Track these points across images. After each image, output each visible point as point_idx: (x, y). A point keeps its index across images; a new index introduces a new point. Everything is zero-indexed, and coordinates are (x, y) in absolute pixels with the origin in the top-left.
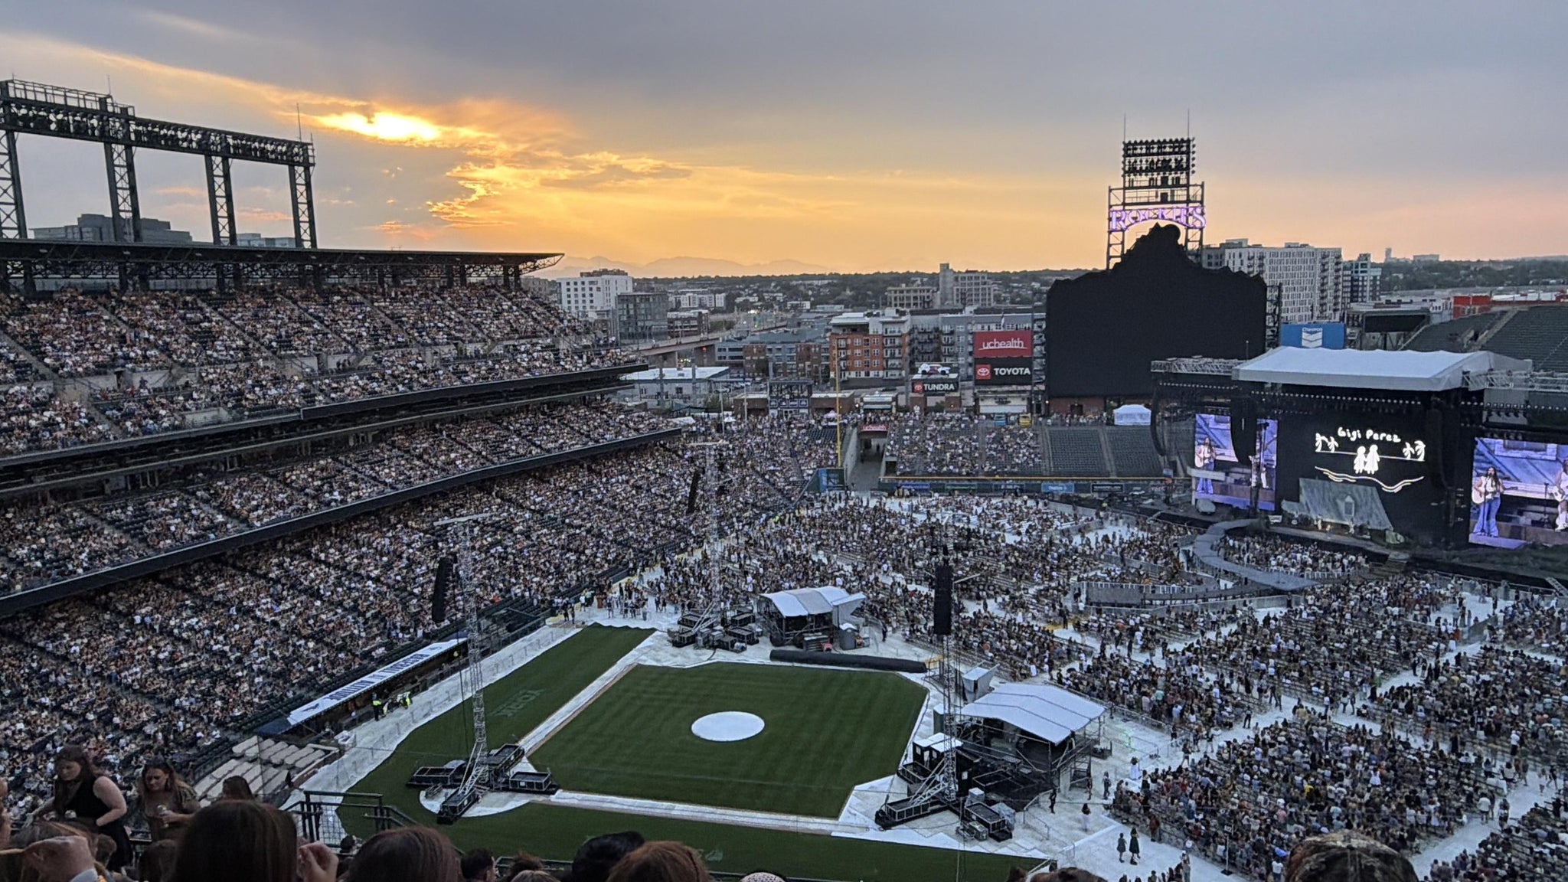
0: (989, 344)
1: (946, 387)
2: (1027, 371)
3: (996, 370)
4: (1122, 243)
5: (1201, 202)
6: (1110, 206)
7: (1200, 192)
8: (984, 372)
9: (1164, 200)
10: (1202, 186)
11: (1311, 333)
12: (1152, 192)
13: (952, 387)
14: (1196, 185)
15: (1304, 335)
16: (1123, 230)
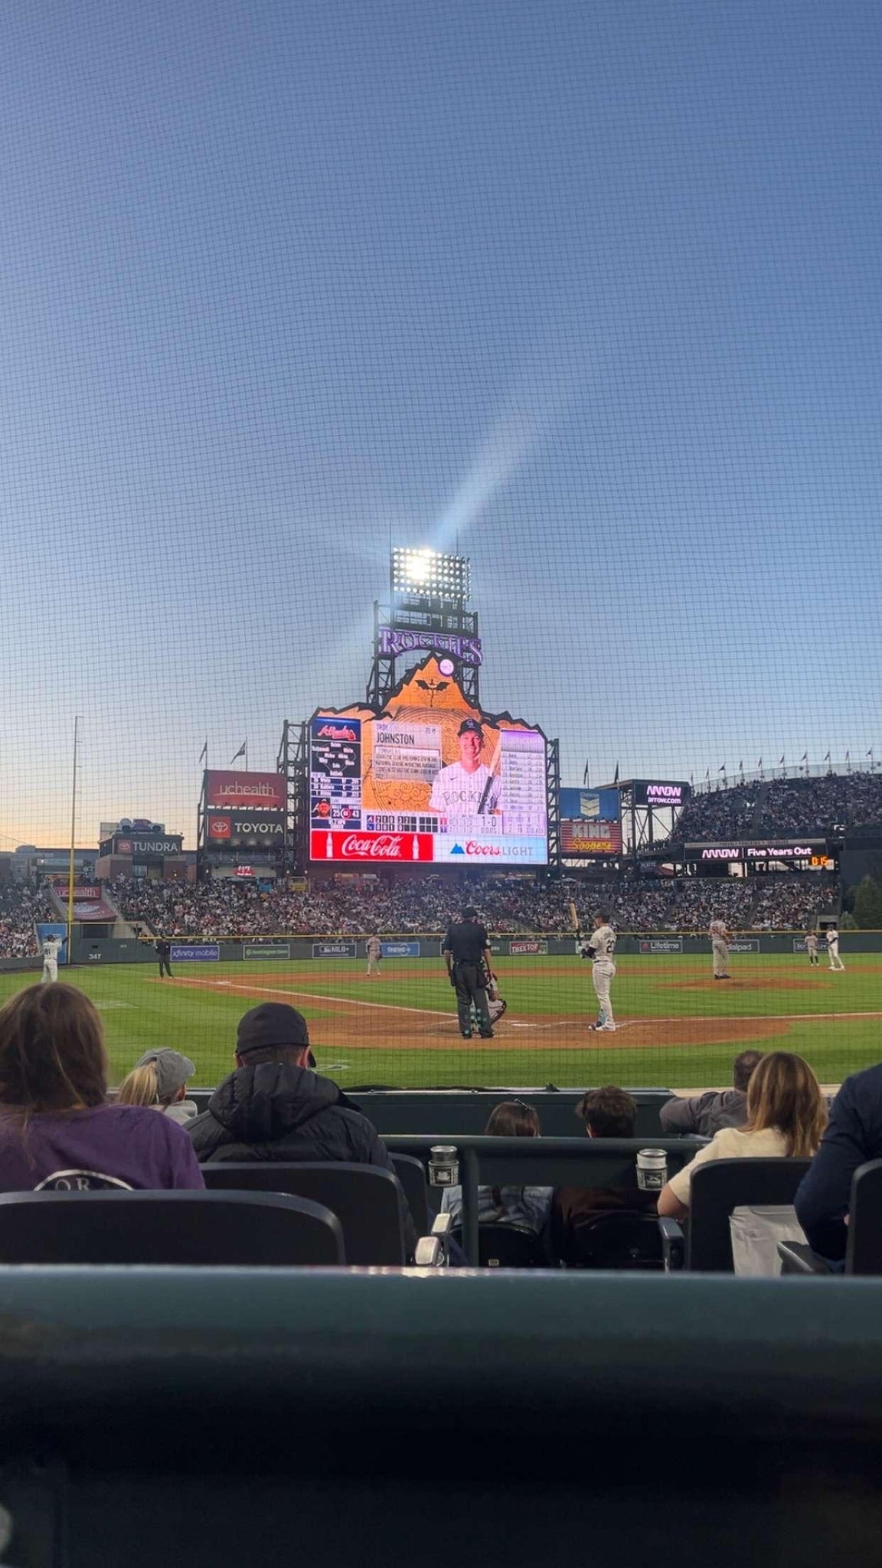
0: (227, 789)
1: (166, 847)
2: (279, 828)
3: (239, 825)
4: (391, 672)
5: (476, 637)
6: (377, 626)
7: (472, 624)
8: (221, 828)
9: (435, 628)
10: (475, 617)
11: (590, 799)
12: (425, 615)
13: (174, 847)
14: (469, 615)
15: (582, 800)
16: (391, 657)
